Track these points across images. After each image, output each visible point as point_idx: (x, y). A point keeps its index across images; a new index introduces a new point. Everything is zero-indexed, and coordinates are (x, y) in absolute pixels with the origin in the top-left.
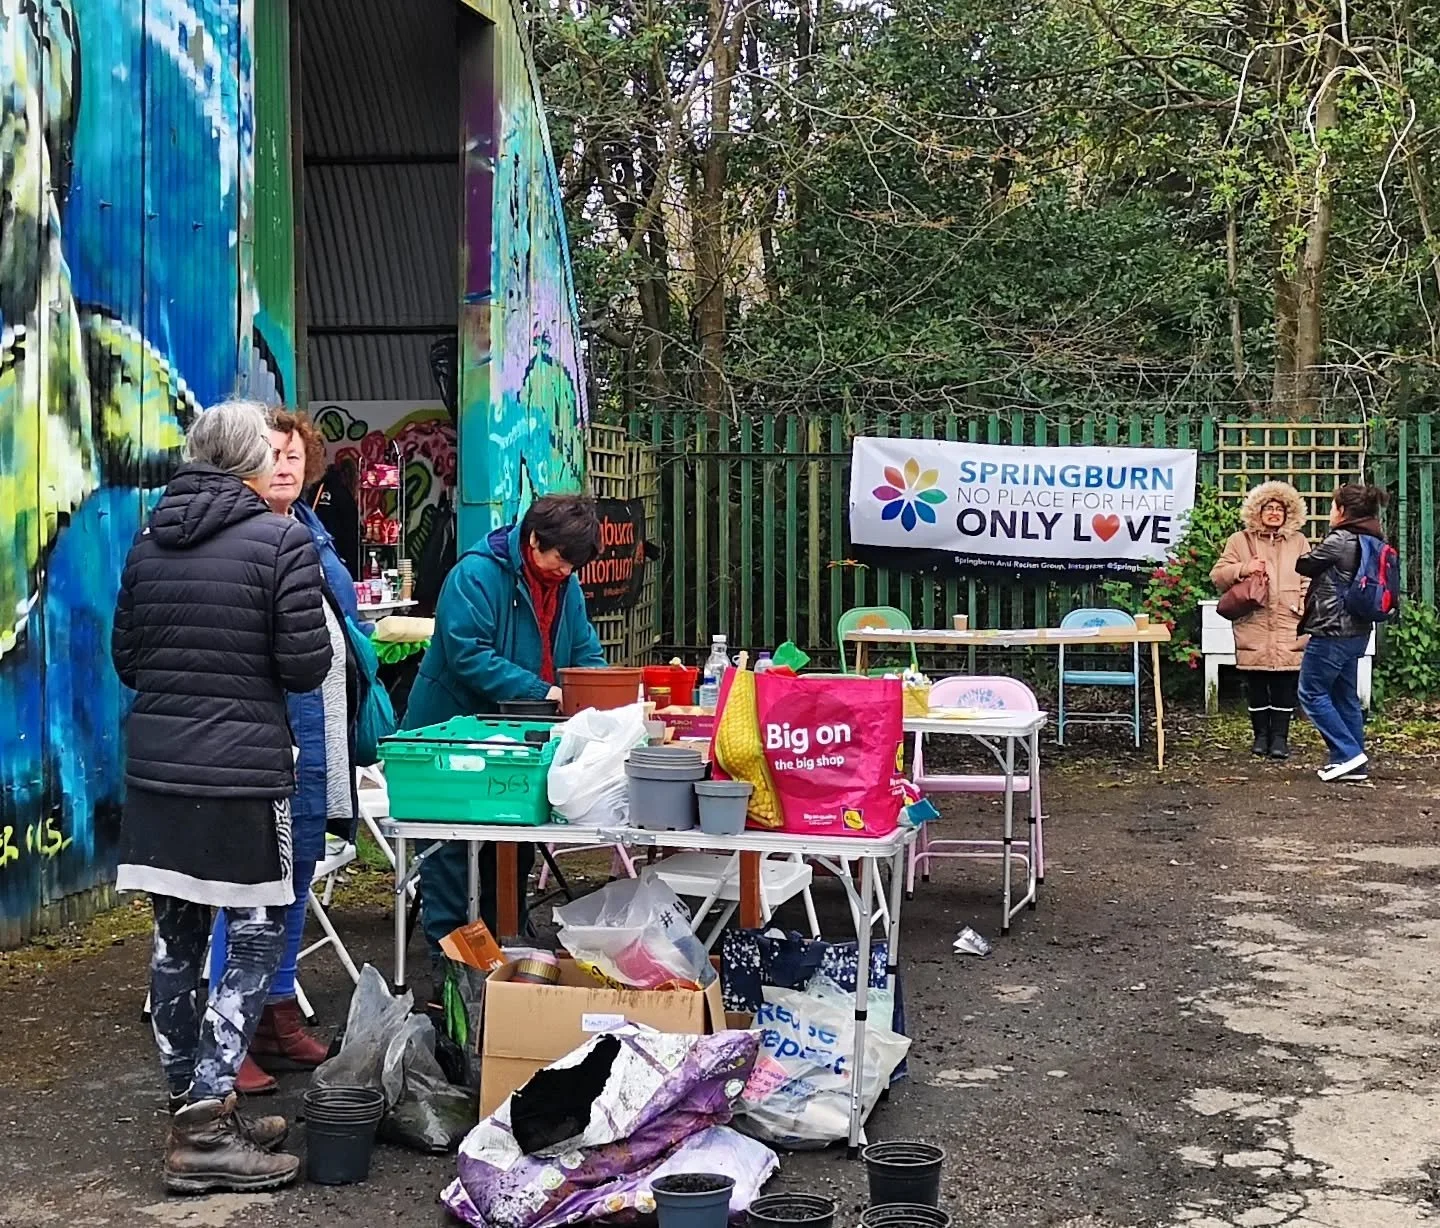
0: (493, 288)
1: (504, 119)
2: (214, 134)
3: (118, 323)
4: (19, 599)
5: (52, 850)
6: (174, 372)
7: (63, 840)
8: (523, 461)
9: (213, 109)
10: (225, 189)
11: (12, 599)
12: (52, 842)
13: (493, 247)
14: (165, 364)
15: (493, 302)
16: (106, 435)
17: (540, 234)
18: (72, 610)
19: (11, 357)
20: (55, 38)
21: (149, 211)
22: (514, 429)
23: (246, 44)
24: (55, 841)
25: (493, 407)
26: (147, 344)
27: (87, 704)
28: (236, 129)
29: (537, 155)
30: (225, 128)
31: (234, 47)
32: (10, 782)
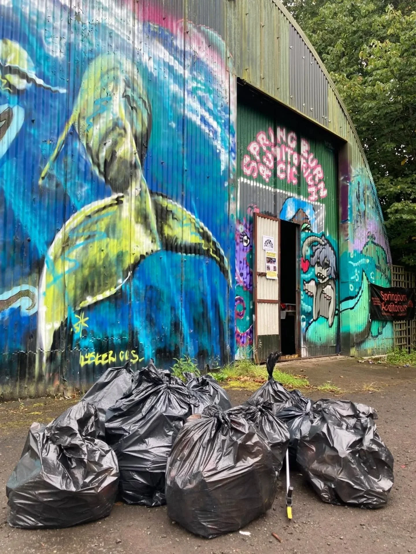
0: (349, 218)
1: (353, 170)
2: (218, 151)
3: (171, 201)
4: (119, 278)
5: (134, 362)
6: (198, 220)
7: (139, 358)
8: (363, 271)
9: (218, 144)
10: (223, 168)
11: (115, 278)
12: (134, 359)
13: (349, 206)
14: (194, 217)
15: (349, 222)
16: (164, 234)
17: (370, 206)
18: (146, 286)
19: (116, 202)
20: (139, 108)
21: (185, 168)
22: (360, 261)
23: (233, 126)
24: (136, 358)
25: (350, 253)
26: (185, 209)
27: (153, 316)
28: (228, 151)
29: (368, 183)
30: (223, 150)
31: (227, 127)
32: (112, 336)
